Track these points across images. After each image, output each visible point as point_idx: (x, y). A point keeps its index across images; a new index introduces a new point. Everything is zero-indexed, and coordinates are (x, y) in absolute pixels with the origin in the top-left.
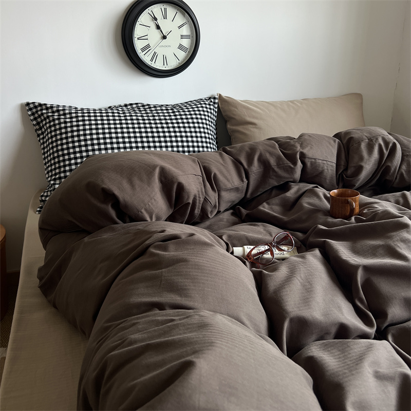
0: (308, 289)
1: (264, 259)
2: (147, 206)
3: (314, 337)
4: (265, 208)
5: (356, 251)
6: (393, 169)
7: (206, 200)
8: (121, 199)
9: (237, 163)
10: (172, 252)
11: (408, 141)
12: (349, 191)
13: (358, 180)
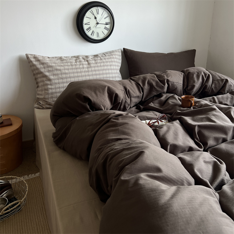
0: (176, 135)
1: (155, 125)
2: (103, 104)
3: (180, 152)
4: (152, 105)
5: (194, 120)
6: (208, 86)
7: (126, 101)
8: (92, 100)
9: (138, 85)
10: (120, 121)
11: (215, 73)
12: (190, 96)
13: (193, 92)
